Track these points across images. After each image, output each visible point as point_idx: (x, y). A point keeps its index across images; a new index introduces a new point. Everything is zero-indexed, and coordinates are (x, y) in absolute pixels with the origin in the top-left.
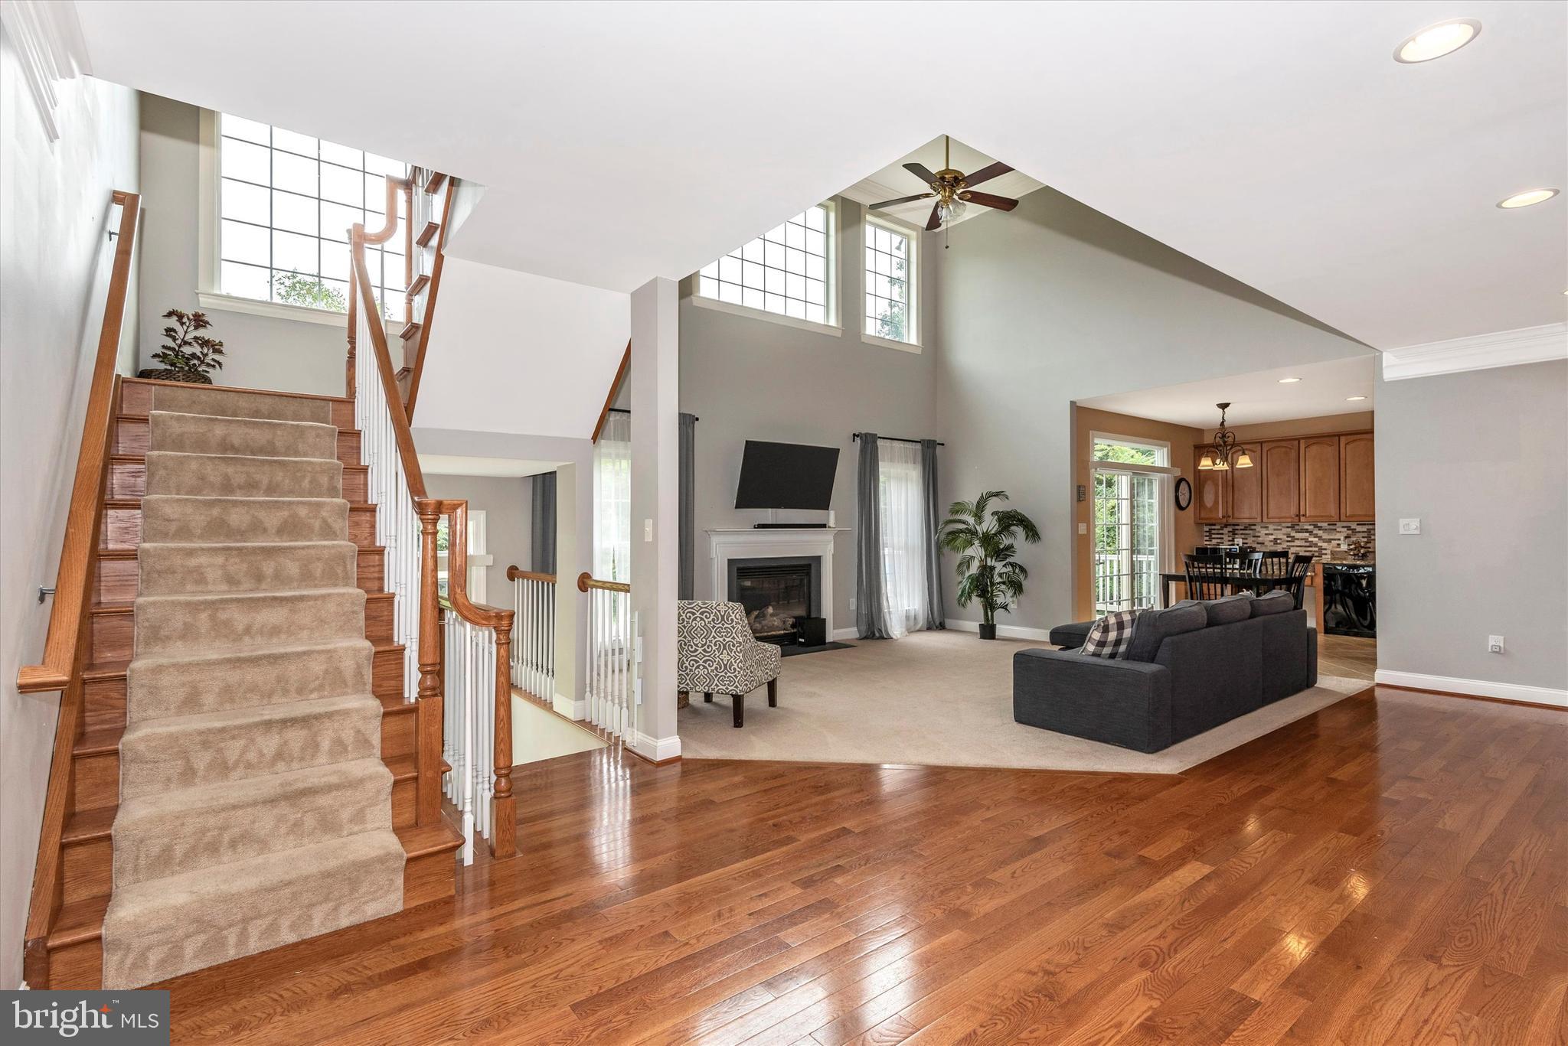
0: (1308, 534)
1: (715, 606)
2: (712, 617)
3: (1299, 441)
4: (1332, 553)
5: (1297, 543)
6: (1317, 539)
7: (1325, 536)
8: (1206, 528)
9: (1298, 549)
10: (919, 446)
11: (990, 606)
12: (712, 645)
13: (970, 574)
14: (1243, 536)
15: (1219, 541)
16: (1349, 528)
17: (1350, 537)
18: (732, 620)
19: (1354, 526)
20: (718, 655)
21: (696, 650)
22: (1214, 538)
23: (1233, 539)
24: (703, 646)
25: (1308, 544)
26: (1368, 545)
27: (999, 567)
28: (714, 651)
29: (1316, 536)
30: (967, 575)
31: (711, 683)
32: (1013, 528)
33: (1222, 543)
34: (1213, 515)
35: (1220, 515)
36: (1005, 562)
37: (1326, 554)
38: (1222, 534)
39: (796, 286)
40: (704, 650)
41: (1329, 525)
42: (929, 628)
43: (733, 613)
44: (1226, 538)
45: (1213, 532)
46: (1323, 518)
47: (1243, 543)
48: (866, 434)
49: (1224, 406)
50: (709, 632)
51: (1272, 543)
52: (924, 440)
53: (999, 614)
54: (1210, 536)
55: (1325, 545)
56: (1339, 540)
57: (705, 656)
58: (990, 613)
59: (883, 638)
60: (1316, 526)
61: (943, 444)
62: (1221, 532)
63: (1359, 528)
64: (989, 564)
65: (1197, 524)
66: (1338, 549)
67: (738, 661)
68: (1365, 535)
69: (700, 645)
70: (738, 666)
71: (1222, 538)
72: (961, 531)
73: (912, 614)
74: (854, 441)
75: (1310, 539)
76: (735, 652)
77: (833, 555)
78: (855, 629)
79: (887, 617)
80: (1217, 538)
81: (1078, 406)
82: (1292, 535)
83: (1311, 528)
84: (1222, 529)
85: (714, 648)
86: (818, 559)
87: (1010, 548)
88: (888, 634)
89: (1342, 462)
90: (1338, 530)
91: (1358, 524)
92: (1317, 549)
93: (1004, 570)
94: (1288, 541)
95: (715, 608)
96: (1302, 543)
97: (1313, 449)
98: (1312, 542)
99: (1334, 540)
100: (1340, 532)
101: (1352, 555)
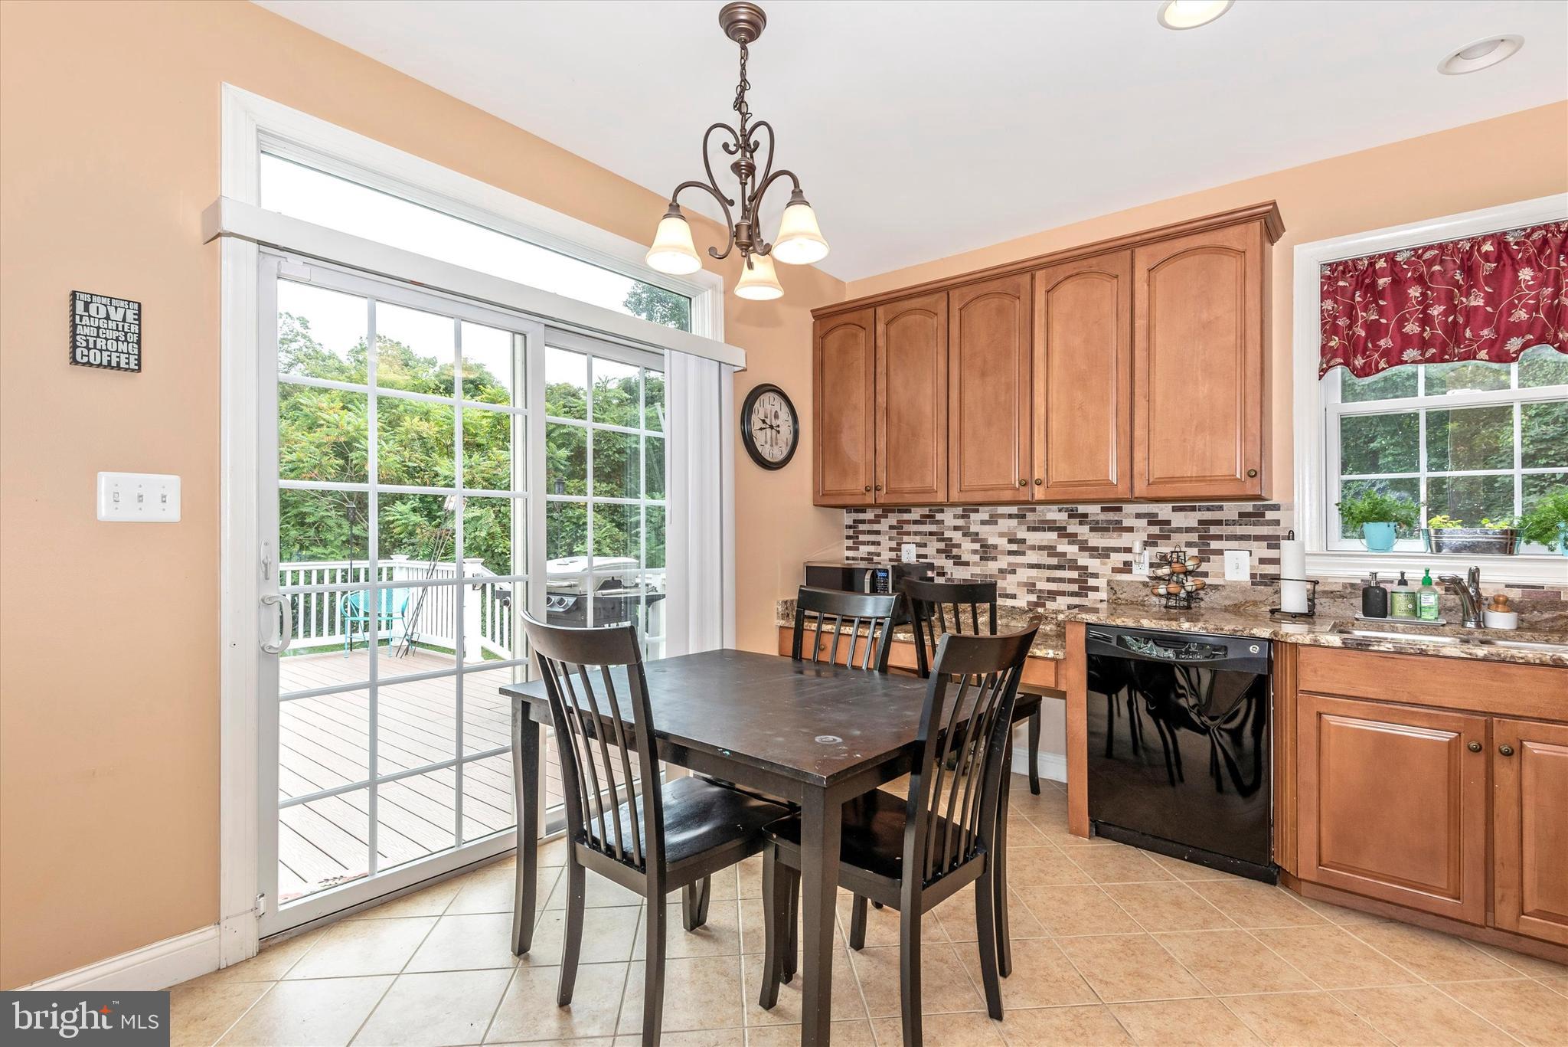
0: (1054, 535)
3: (1033, 278)
4: (1111, 587)
5: (1032, 557)
6: (1076, 549)
7: (1096, 540)
8: (848, 519)
9: (1034, 572)
14: (918, 539)
15: (872, 549)
16: (1153, 520)
17: (1155, 544)
19: (1164, 511)
22: (863, 543)
23: (899, 544)
25: (1054, 561)
26: (1204, 567)
29: (1072, 538)
33: (878, 555)
34: (850, 486)
35: (862, 486)
37: (1096, 589)
38: (878, 533)
41: (1104, 510)
44: (886, 542)
45: (862, 527)
46: (1097, 489)
47: (919, 556)
51: (977, 558)
54: (854, 537)
55: (1093, 564)
56: (1129, 550)
60: (1073, 514)
62: (876, 527)
63: (1179, 520)
65: (819, 506)
66: (1122, 577)
71: (879, 544)
75: (1060, 549)
80: (867, 543)
82: (1019, 536)
83: (1063, 517)
84: (877, 521)
89: (1140, 323)
90: (1126, 523)
91: (1174, 509)
92: (1074, 575)
94: (1010, 553)
96: (1043, 558)
97: (1068, 290)
98: (1064, 554)
99: (1117, 550)
100: (1130, 530)
101: (1161, 596)
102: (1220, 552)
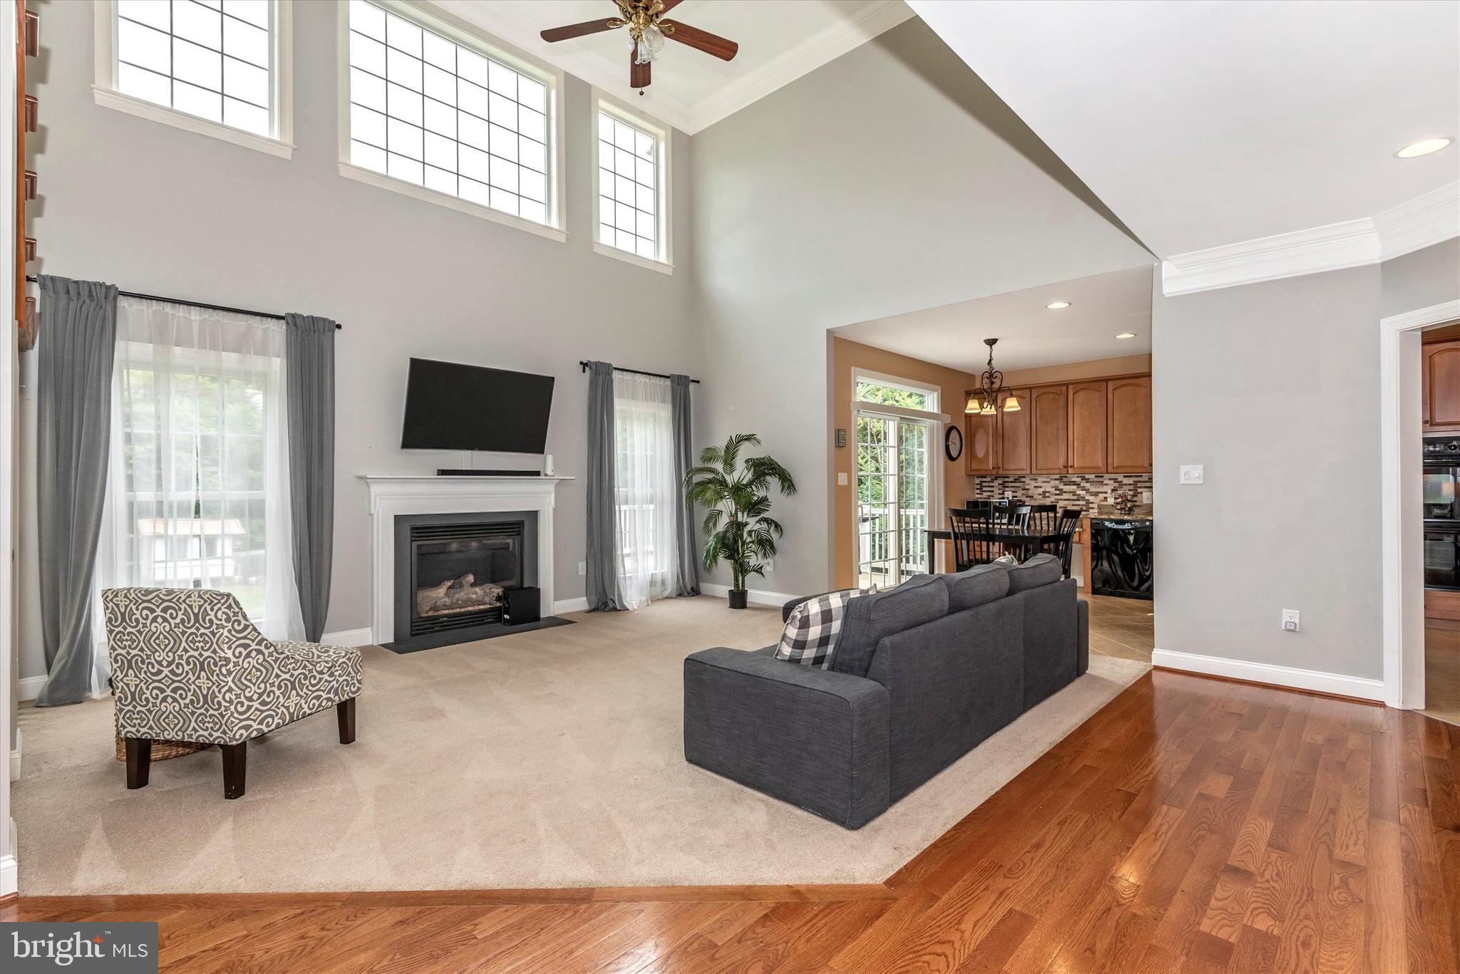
0: (1075, 487)
1: (183, 598)
2: (180, 616)
3: (1068, 387)
4: (1100, 507)
5: (1065, 496)
6: (1084, 492)
7: (1093, 489)
8: (977, 481)
9: (1066, 502)
10: (668, 382)
11: (741, 569)
12: (184, 663)
13: (717, 532)
14: (1013, 489)
15: (990, 494)
16: (1115, 480)
17: (1116, 490)
18: (211, 621)
19: (1120, 477)
20: (193, 679)
21: (160, 672)
22: (985, 491)
23: (1003, 492)
24: (170, 664)
25: (1075, 498)
26: (1135, 499)
27: (752, 523)
28: (187, 673)
29: (1083, 489)
30: (714, 533)
31: (186, 725)
32: (768, 478)
33: (993, 496)
34: (984, 467)
35: (991, 467)
36: (758, 518)
37: (1093, 508)
38: (993, 487)
39: (504, 174)
40: (172, 672)
41: (1096, 477)
42: (680, 595)
43: (212, 610)
44: (997, 491)
45: (984, 484)
46: (1093, 469)
47: (1013, 497)
48: (597, 364)
49: (991, 342)
50: (177, 641)
51: (1041, 497)
52: (674, 375)
53: (751, 577)
54: (980, 489)
55: (1092, 499)
56: (1106, 493)
57: (174, 681)
58: (740, 578)
59: (615, 609)
60: (1083, 478)
61: (698, 382)
62: (991, 484)
63: (1126, 481)
64: (740, 519)
65: (968, 475)
66: (1103, 503)
67: (223, 690)
68: (1132, 487)
69: (165, 663)
70: (224, 698)
71: (993, 491)
72: (710, 481)
73: (659, 578)
74: (584, 372)
75: (1078, 493)
76: (218, 675)
77: (554, 509)
78: (585, 599)
79: (622, 583)
80: (988, 491)
81: (835, 337)
82: (1060, 487)
83: (1078, 480)
84: (992, 481)
85: (187, 668)
86: (534, 515)
87: (764, 500)
88: (623, 605)
89: (1110, 409)
90: (1105, 482)
91: (1124, 477)
92: (1084, 503)
93: (758, 526)
94: (1056, 495)
95: (184, 601)
96: (1070, 496)
97: (1081, 395)
98: (1079, 495)
99: (1102, 493)
100: (1107, 485)
101: (1119, 509)
102: (1142, 493)
